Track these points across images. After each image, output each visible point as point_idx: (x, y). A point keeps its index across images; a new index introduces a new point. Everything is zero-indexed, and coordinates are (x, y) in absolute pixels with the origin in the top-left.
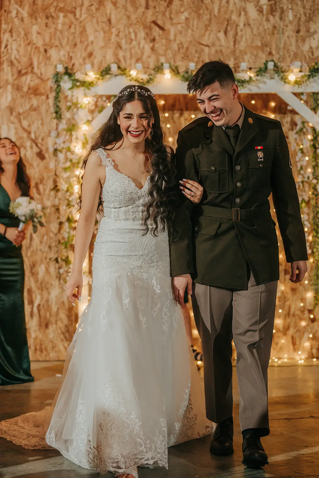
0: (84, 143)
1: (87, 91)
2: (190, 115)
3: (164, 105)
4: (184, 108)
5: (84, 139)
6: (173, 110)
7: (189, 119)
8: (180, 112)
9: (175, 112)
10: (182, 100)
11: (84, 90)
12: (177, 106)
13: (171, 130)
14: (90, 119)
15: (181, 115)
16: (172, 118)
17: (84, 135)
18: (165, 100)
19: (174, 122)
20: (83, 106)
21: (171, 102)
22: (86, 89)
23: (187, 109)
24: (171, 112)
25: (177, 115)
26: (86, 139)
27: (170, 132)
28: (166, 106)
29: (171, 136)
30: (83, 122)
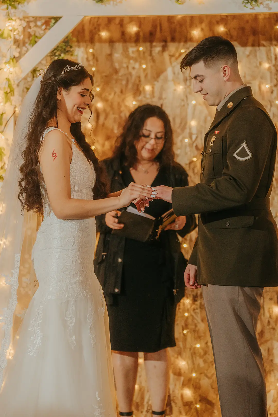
0: (7, 93)
1: (12, 10)
2: (177, 49)
3: (137, 34)
4: (169, 39)
5: (7, 86)
6: (151, 42)
7: (177, 55)
8: (163, 44)
9: (154, 44)
10: (165, 25)
11: (7, 8)
12: (158, 35)
13: (149, 71)
14: (17, 55)
15: (164, 48)
16: (151, 54)
17: (8, 80)
18: (140, 26)
19: (153, 60)
20: (5, 35)
21: (148, 28)
22: (10, 7)
23: (173, 40)
24: (148, 44)
25: (157, 49)
26: (10, 86)
27: (146, 76)
28: (141, 34)
29: (148, 82)
30: (5, 60)
